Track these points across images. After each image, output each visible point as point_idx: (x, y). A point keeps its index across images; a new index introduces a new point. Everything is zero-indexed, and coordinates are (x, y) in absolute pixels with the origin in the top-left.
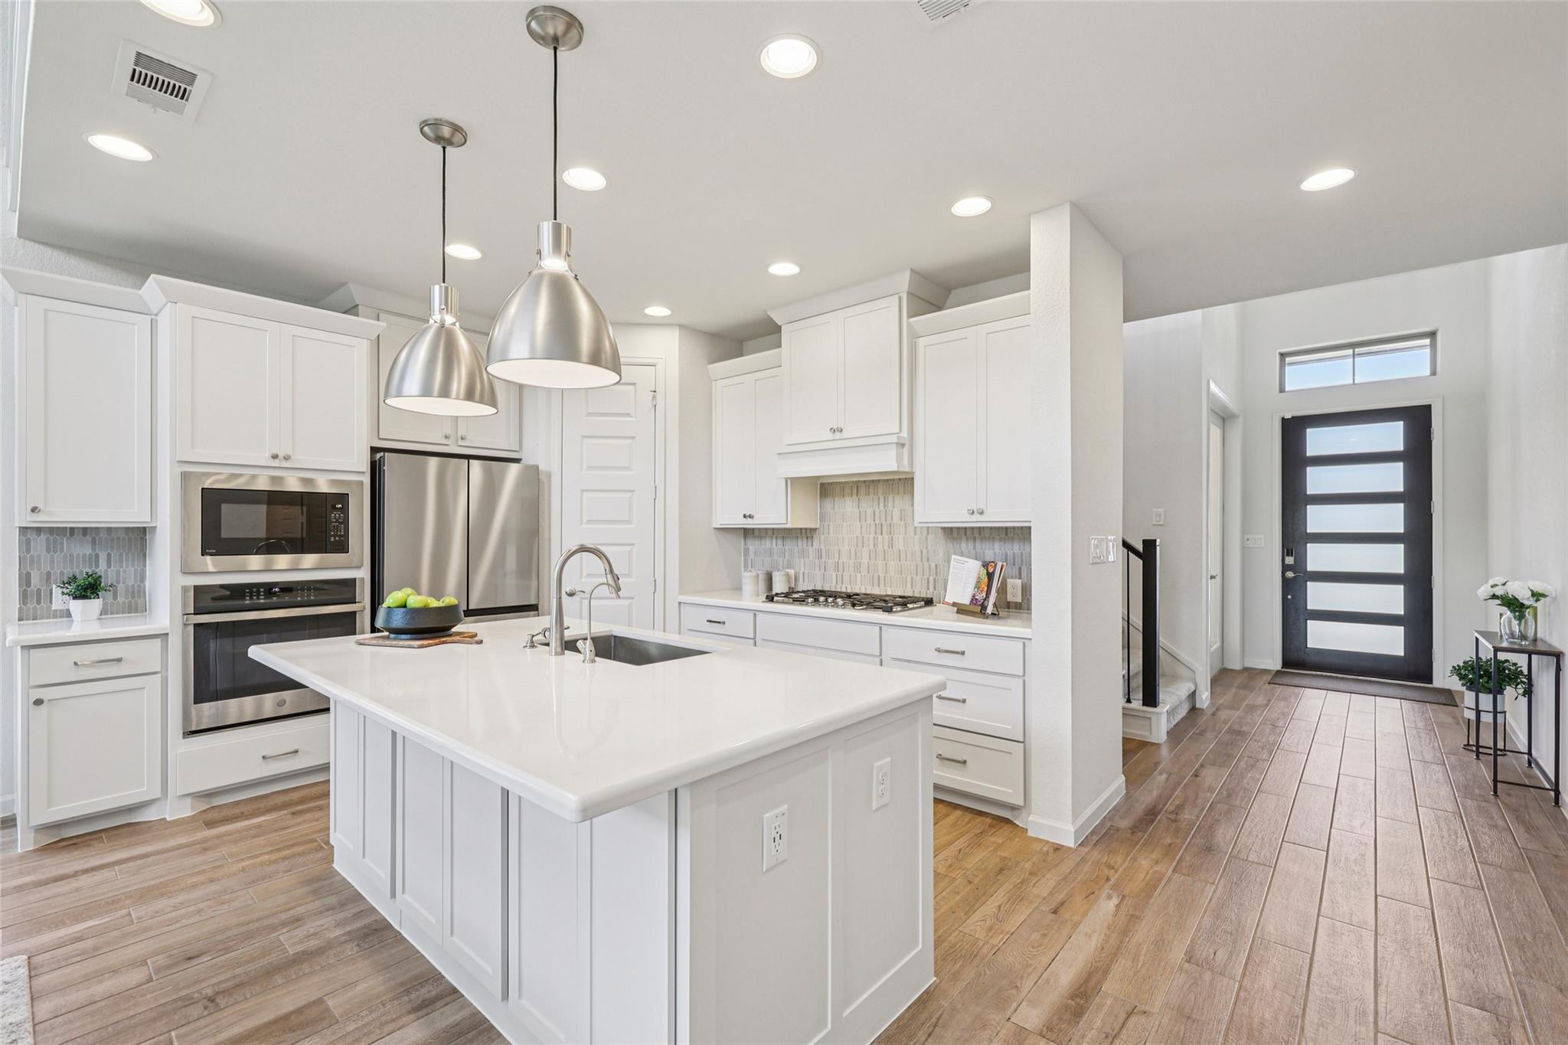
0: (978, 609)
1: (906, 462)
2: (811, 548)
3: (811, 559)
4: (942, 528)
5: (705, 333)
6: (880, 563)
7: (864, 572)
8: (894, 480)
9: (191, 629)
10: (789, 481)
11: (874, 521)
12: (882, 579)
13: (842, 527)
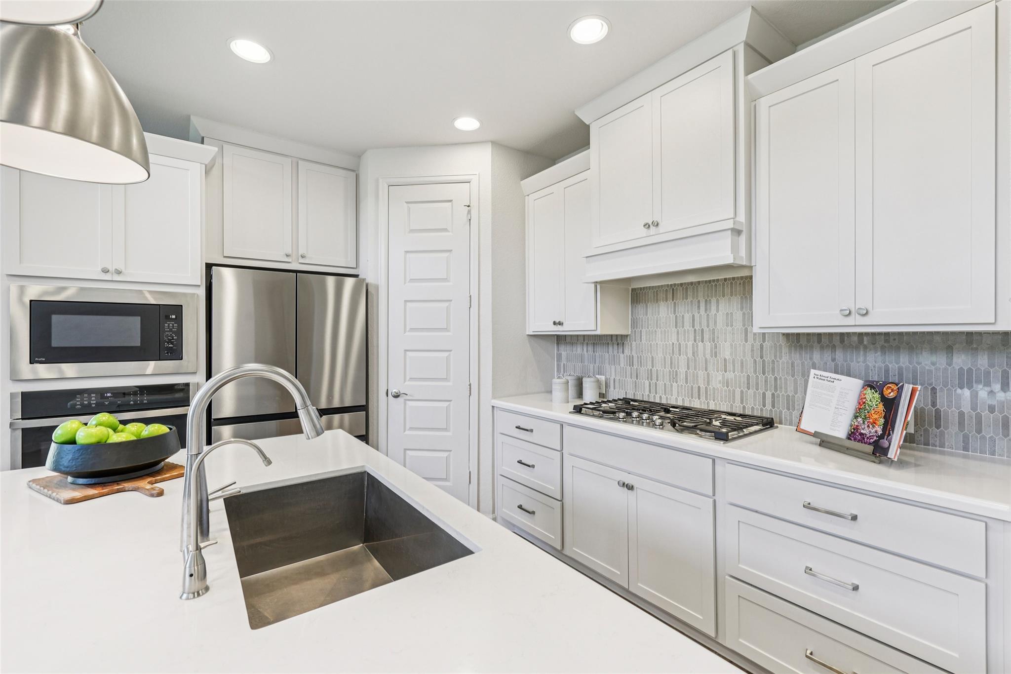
0: (870, 448)
1: (743, 253)
2: (622, 355)
3: (622, 365)
4: (784, 334)
5: (515, 149)
6: (701, 374)
7: (682, 382)
8: (718, 280)
9: (19, 434)
10: (598, 287)
11: (693, 327)
12: (703, 391)
13: (656, 334)
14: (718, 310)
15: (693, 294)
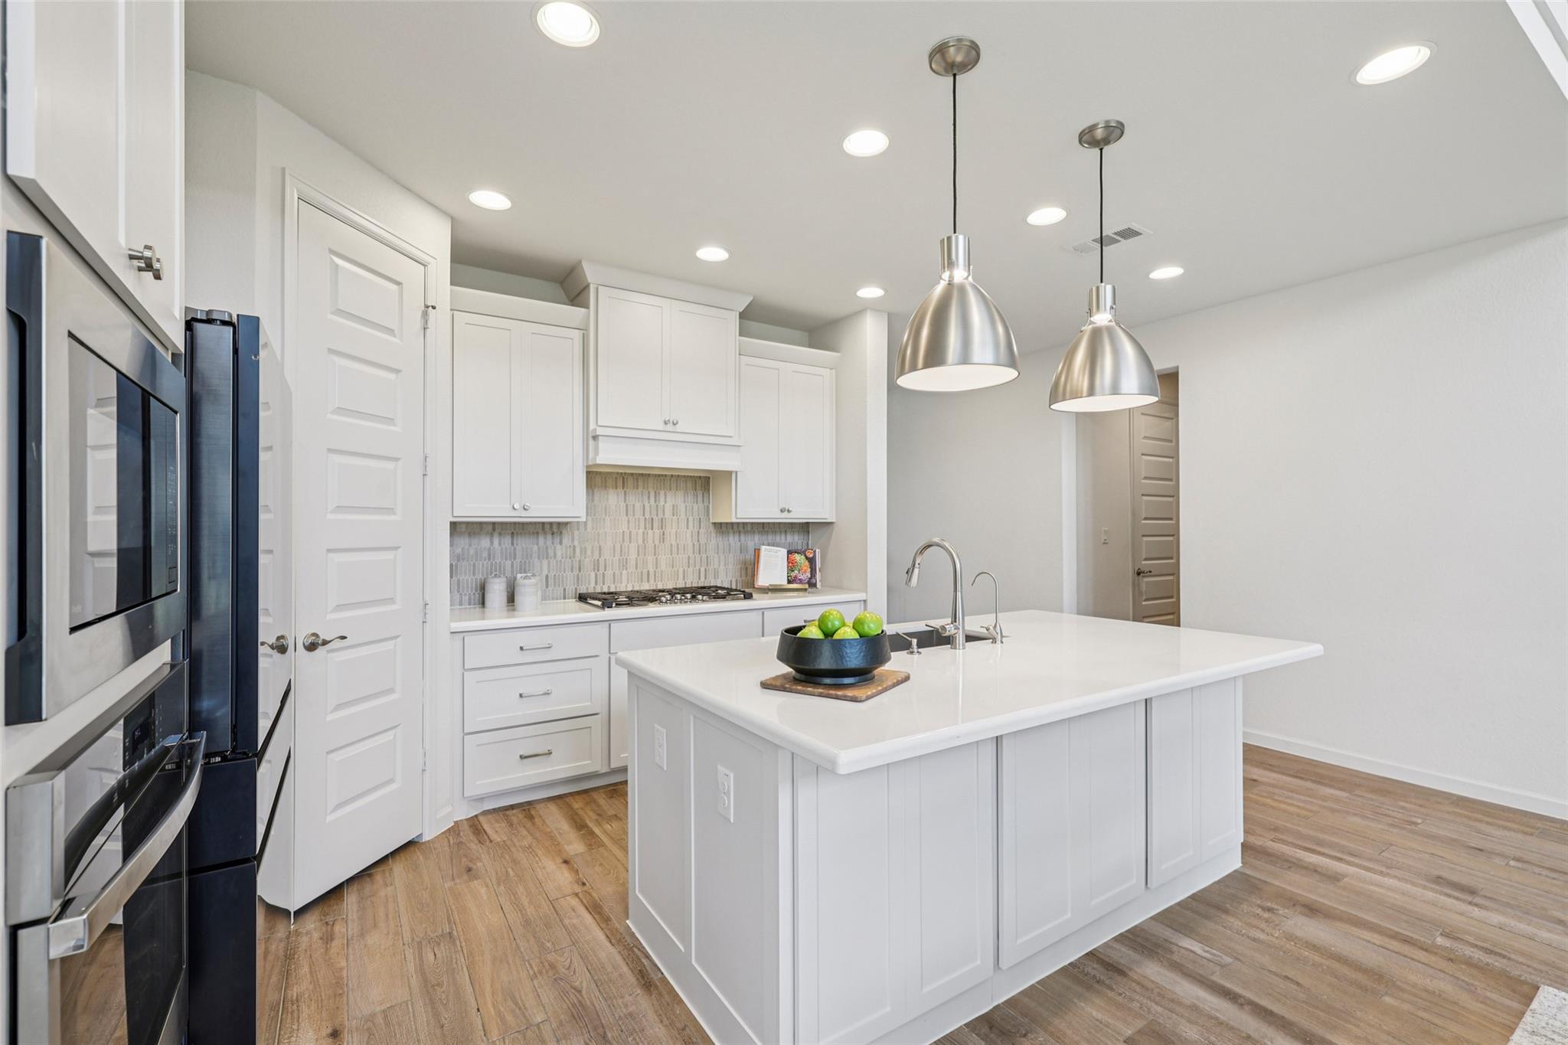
0: (804, 586)
2: (558, 547)
3: (559, 558)
6: (650, 558)
7: (631, 569)
8: (666, 476)
11: (644, 515)
13: (604, 522)
14: (665, 502)
15: (644, 485)
